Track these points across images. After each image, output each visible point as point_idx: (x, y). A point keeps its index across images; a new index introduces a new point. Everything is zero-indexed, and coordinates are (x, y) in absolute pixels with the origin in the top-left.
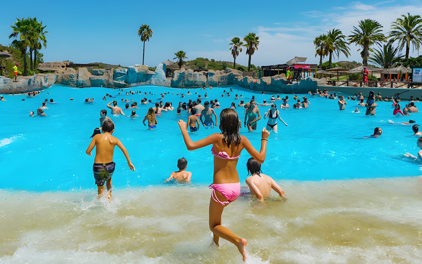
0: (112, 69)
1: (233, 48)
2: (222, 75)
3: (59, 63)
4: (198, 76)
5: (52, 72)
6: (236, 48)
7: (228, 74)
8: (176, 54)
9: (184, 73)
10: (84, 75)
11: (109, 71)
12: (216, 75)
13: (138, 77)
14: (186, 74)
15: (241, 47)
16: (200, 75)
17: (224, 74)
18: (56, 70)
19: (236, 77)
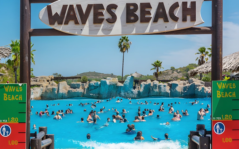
0: (88, 82)
1: (199, 58)
2: (185, 86)
3: (44, 78)
4: (162, 87)
5: (38, 86)
6: (203, 57)
7: (190, 84)
8: (153, 65)
9: (150, 84)
10: (64, 88)
11: (85, 84)
12: (179, 85)
13: (109, 89)
14: (151, 85)
15: (207, 56)
16: (164, 86)
17: (187, 85)
18: (41, 84)
19: (197, 87)
